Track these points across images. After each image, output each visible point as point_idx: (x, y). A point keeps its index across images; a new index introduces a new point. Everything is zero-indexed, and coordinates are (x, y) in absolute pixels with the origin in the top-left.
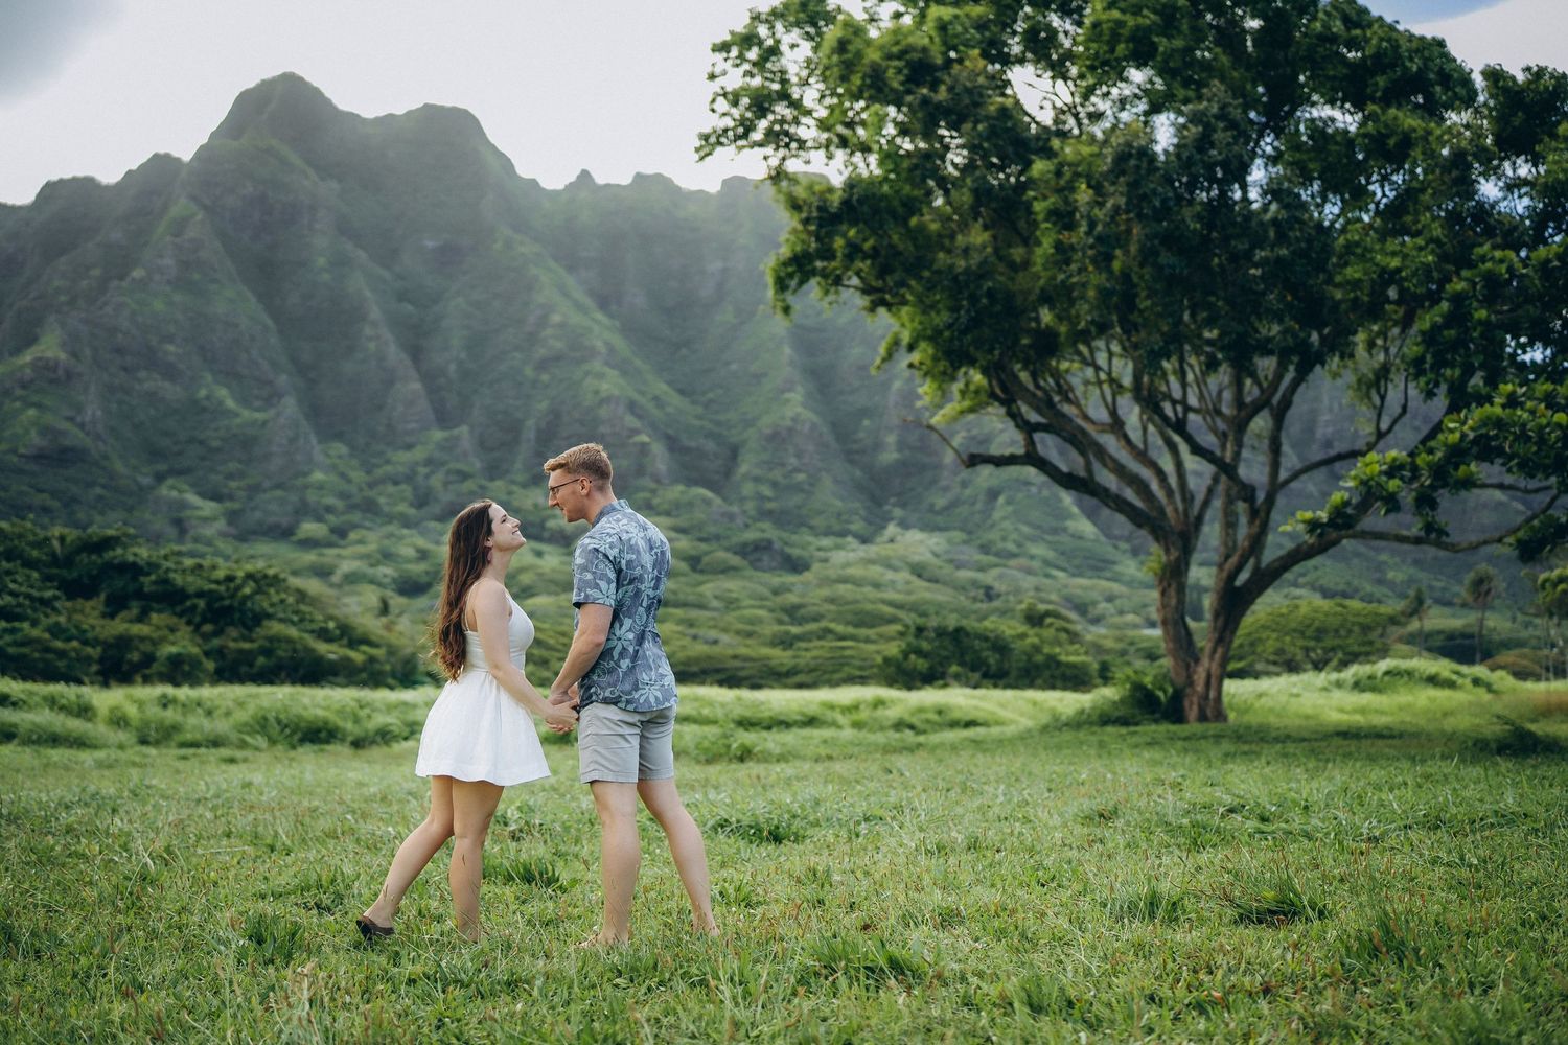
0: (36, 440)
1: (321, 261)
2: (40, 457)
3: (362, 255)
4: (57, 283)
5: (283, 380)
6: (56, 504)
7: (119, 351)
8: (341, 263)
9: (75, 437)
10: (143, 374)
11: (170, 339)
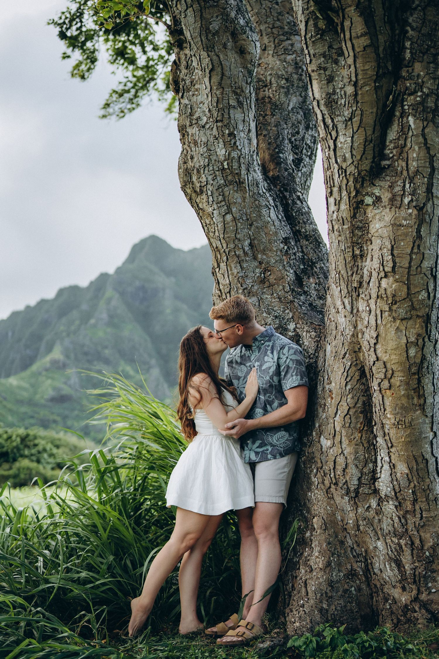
0: (51, 393)
1: (168, 311)
2: (53, 400)
3: (185, 307)
4: (62, 328)
5: (153, 362)
6: (58, 419)
7: (86, 354)
8: (176, 311)
9: (66, 390)
10: (95, 363)
11: (106, 347)
